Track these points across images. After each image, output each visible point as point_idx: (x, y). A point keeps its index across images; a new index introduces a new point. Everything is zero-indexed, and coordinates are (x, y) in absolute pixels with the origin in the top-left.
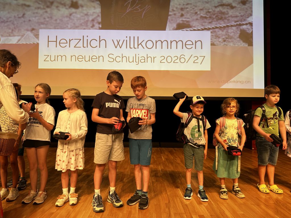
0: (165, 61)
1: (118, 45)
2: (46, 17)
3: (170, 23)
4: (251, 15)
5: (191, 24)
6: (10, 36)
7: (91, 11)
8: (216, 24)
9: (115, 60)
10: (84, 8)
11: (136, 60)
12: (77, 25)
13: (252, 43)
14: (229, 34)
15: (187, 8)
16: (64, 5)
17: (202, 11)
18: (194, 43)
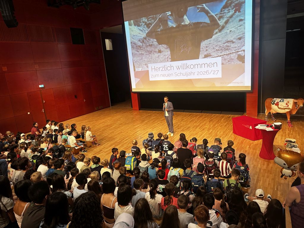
0: (199, 74)
1: (178, 68)
2: (150, 58)
3: (201, 55)
4: (244, 45)
5: (211, 54)
6: (138, 68)
7: (166, 54)
8: (224, 53)
9: (177, 75)
10: (164, 52)
11: (186, 74)
12: (161, 61)
14: (231, 57)
15: (209, 46)
16: (156, 52)
17: (217, 47)
18: (213, 64)
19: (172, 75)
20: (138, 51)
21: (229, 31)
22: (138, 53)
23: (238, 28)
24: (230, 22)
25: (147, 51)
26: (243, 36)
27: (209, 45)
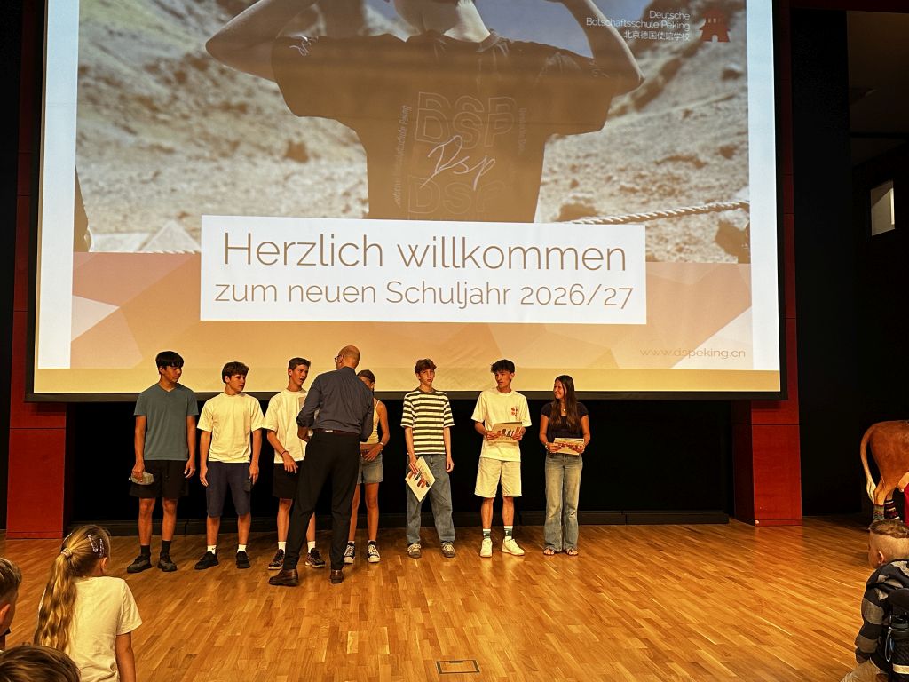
0: (533, 299)
1: (412, 258)
2: (219, 183)
3: (545, 204)
4: (746, 184)
5: (597, 207)
6: (118, 231)
7: (341, 171)
8: (659, 208)
9: (403, 296)
10: (323, 162)
11: (459, 296)
12: (304, 205)
13: (749, 254)
14: (692, 232)
15: (587, 166)
16: (268, 151)
17: (624, 175)
18: (605, 256)
19: (369, 293)
20: (134, 125)
21: (682, 114)
22: (131, 139)
23: (721, 105)
24: (683, 74)
25: (205, 136)
26: (742, 143)
27: (586, 162)
